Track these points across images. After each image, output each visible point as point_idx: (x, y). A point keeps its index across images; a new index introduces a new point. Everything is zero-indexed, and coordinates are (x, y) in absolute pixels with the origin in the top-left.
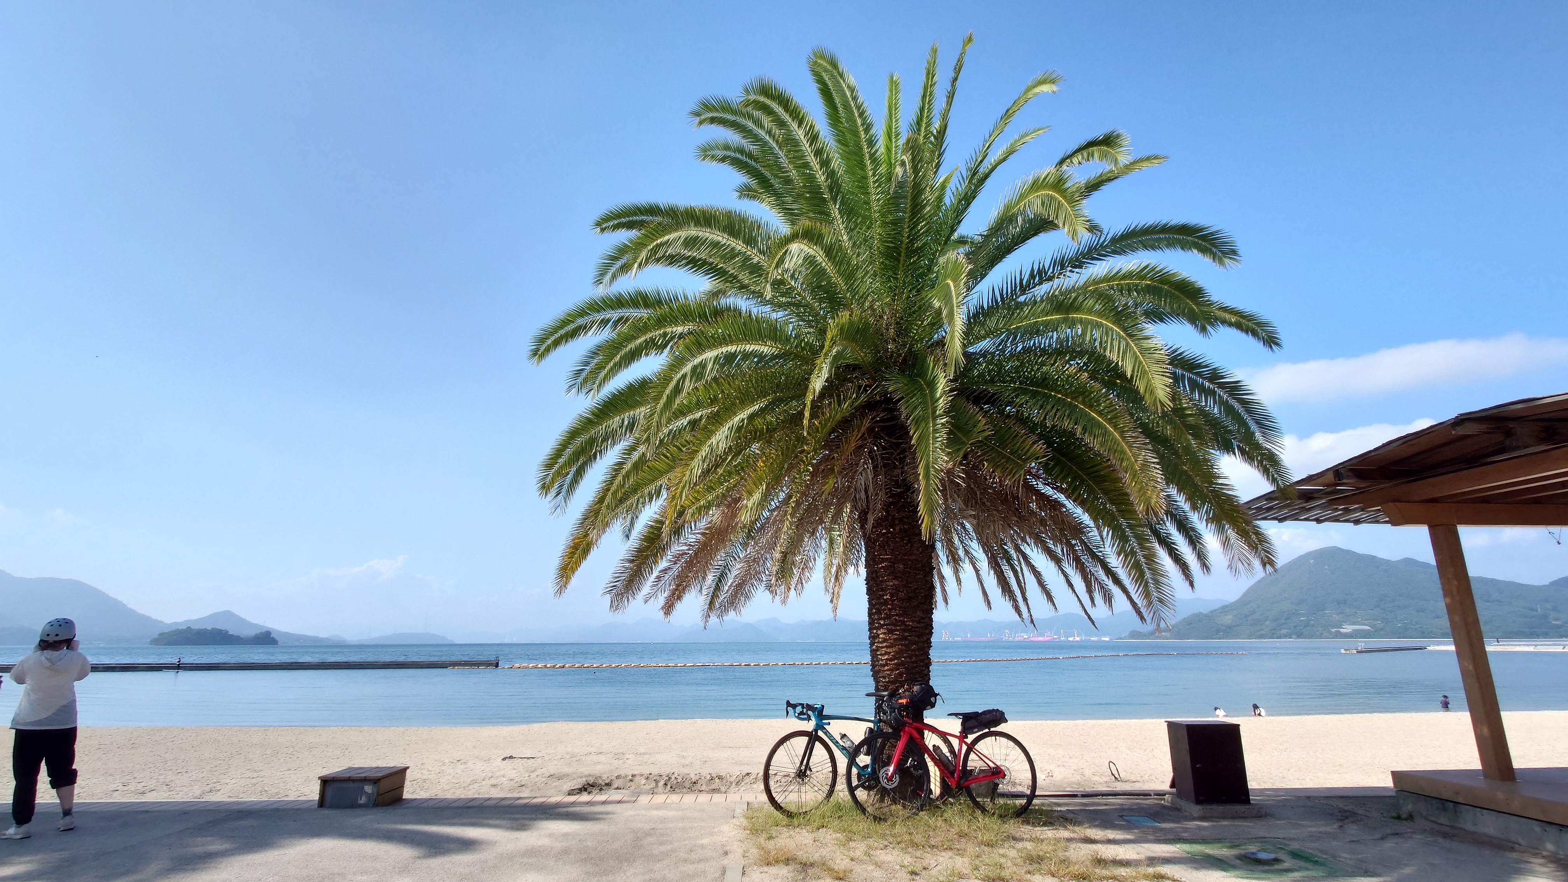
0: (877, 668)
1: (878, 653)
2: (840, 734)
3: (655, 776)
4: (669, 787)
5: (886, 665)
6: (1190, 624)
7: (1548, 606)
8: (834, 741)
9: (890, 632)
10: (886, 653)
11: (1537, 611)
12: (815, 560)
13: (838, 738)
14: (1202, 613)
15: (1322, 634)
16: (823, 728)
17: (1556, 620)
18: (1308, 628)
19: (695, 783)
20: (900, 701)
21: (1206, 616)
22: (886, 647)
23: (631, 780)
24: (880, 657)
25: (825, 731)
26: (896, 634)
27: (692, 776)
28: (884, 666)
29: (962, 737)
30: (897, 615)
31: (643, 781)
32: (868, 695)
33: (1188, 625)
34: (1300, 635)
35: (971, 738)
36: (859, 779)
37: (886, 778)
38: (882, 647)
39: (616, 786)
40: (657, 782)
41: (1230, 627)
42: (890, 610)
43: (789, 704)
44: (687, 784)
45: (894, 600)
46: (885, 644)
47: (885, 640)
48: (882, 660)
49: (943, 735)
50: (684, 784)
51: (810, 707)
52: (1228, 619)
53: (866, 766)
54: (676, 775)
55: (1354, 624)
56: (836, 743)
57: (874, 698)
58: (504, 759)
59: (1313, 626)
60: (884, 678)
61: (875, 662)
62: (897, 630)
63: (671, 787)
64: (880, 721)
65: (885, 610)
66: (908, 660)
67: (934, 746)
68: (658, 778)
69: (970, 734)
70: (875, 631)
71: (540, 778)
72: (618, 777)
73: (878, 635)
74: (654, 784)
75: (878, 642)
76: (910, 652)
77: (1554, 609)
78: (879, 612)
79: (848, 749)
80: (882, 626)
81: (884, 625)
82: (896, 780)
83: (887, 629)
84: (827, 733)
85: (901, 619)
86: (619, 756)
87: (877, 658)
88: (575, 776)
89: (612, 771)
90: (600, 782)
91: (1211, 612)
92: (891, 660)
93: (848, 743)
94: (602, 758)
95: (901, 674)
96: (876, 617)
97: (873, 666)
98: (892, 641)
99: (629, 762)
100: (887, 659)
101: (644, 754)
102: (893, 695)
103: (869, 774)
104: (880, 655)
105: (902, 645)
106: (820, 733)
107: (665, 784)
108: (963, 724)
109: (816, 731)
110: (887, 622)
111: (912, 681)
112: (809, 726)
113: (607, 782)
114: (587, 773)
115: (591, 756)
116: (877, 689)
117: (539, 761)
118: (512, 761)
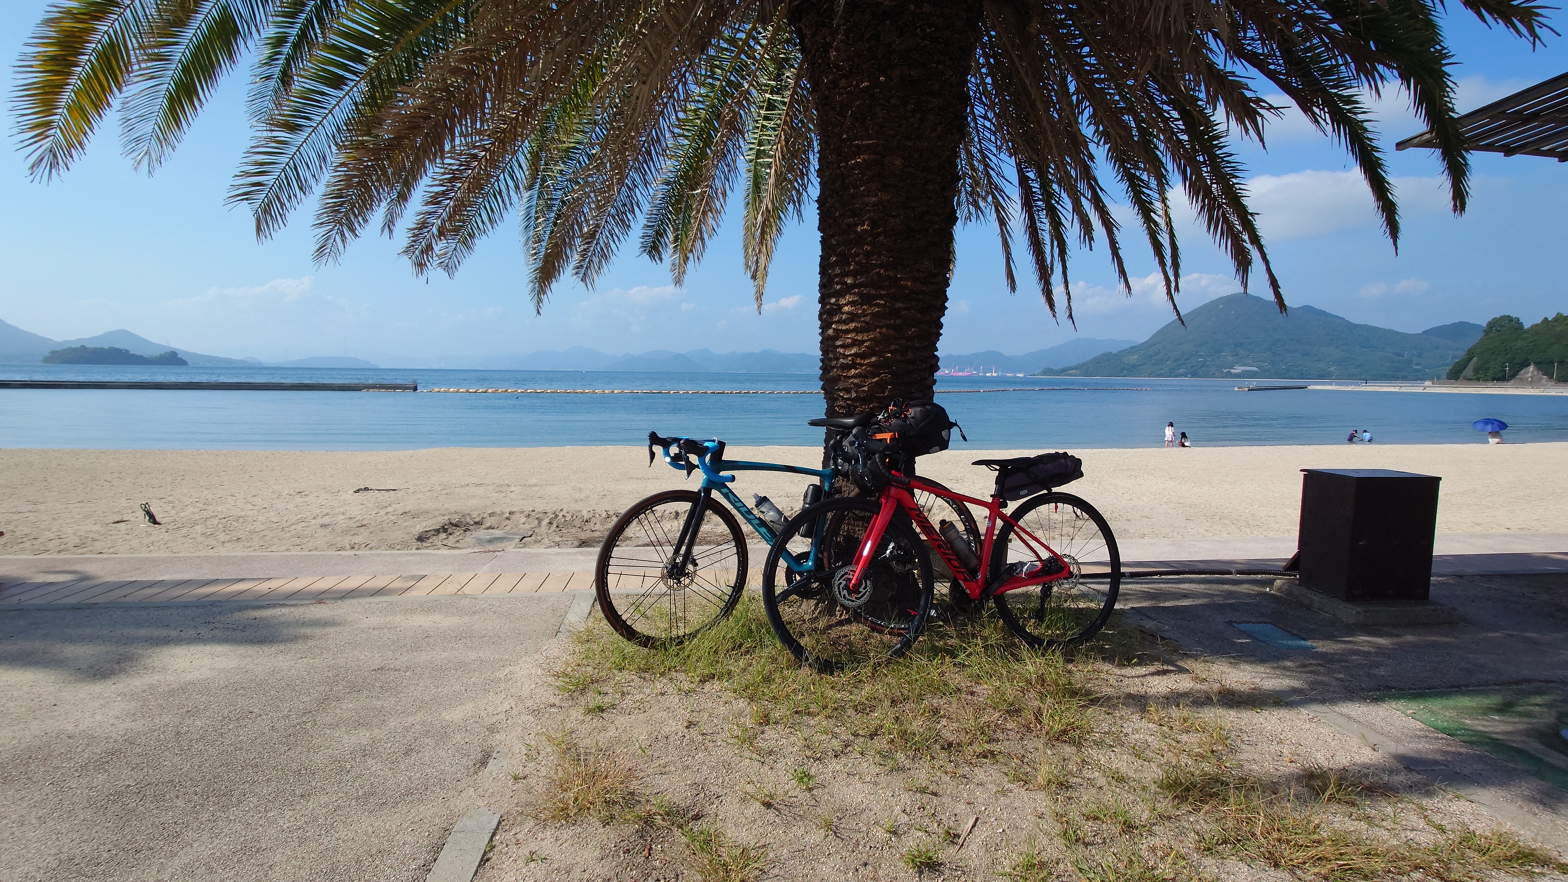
0: (833, 373)
1: (839, 343)
2: (756, 496)
3: (539, 513)
4: (555, 525)
5: (854, 366)
6: (1099, 362)
7: (1415, 352)
8: (743, 509)
9: (866, 299)
10: (855, 343)
11: (1404, 357)
12: (724, 194)
13: (750, 503)
14: (1111, 353)
15: (1214, 374)
16: (721, 485)
17: (1418, 364)
18: (1204, 368)
19: (587, 521)
20: (879, 436)
21: (1115, 355)
22: (856, 330)
23: (508, 519)
24: (842, 351)
25: (725, 490)
26: (878, 305)
27: (585, 513)
28: (848, 367)
29: (996, 505)
30: (881, 266)
31: (523, 520)
32: (814, 423)
33: (1097, 363)
34: (1194, 375)
35: (1012, 506)
36: (789, 579)
37: (846, 587)
38: (848, 331)
39: (488, 525)
40: (539, 520)
41: (1134, 366)
42: (868, 255)
43: (654, 439)
44: (578, 523)
45: (878, 235)
46: (852, 325)
47: (853, 317)
48: (846, 357)
49: (958, 501)
50: (574, 523)
51: (692, 446)
52: (1134, 359)
53: (805, 556)
54: (564, 513)
55: (1245, 365)
56: (747, 514)
57: (823, 430)
58: (357, 491)
59: (1208, 366)
60: (848, 390)
61: (830, 360)
62: (881, 297)
63: (557, 527)
64: (836, 473)
65: (858, 255)
66: (899, 357)
67: (943, 522)
68: (542, 516)
69: (1011, 500)
70: (833, 300)
71: (389, 516)
72: (490, 515)
73: (840, 307)
74: (536, 522)
75: (839, 322)
76: (902, 342)
77: (1419, 356)
78: (844, 260)
79: (770, 525)
80: (848, 289)
81: (854, 286)
82: (867, 589)
83: (859, 294)
84: (729, 495)
85: (891, 273)
86: (501, 488)
87: (835, 353)
88: (437, 513)
89: (486, 506)
90: (468, 520)
91: (1120, 352)
92: (863, 356)
93: (771, 513)
94: (480, 491)
95: (881, 385)
96: (838, 271)
97: (826, 368)
98: (868, 319)
99: (512, 495)
100: (855, 355)
101: (534, 486)
102: (867, 423)
103: (808, 571)
104: (842, 346)
105: (888, 326)
106: (715, 494)
107: (551, 523)
108: (998, 481)
109: (707, 490)
110: (861, 279)
111: (905, 401)
112: (695, 482)
113: (477, 520)
114: (453, 510)
115: (468, 488)
116: (831, 412)
117: (400, 494)
118: (366, 493)
